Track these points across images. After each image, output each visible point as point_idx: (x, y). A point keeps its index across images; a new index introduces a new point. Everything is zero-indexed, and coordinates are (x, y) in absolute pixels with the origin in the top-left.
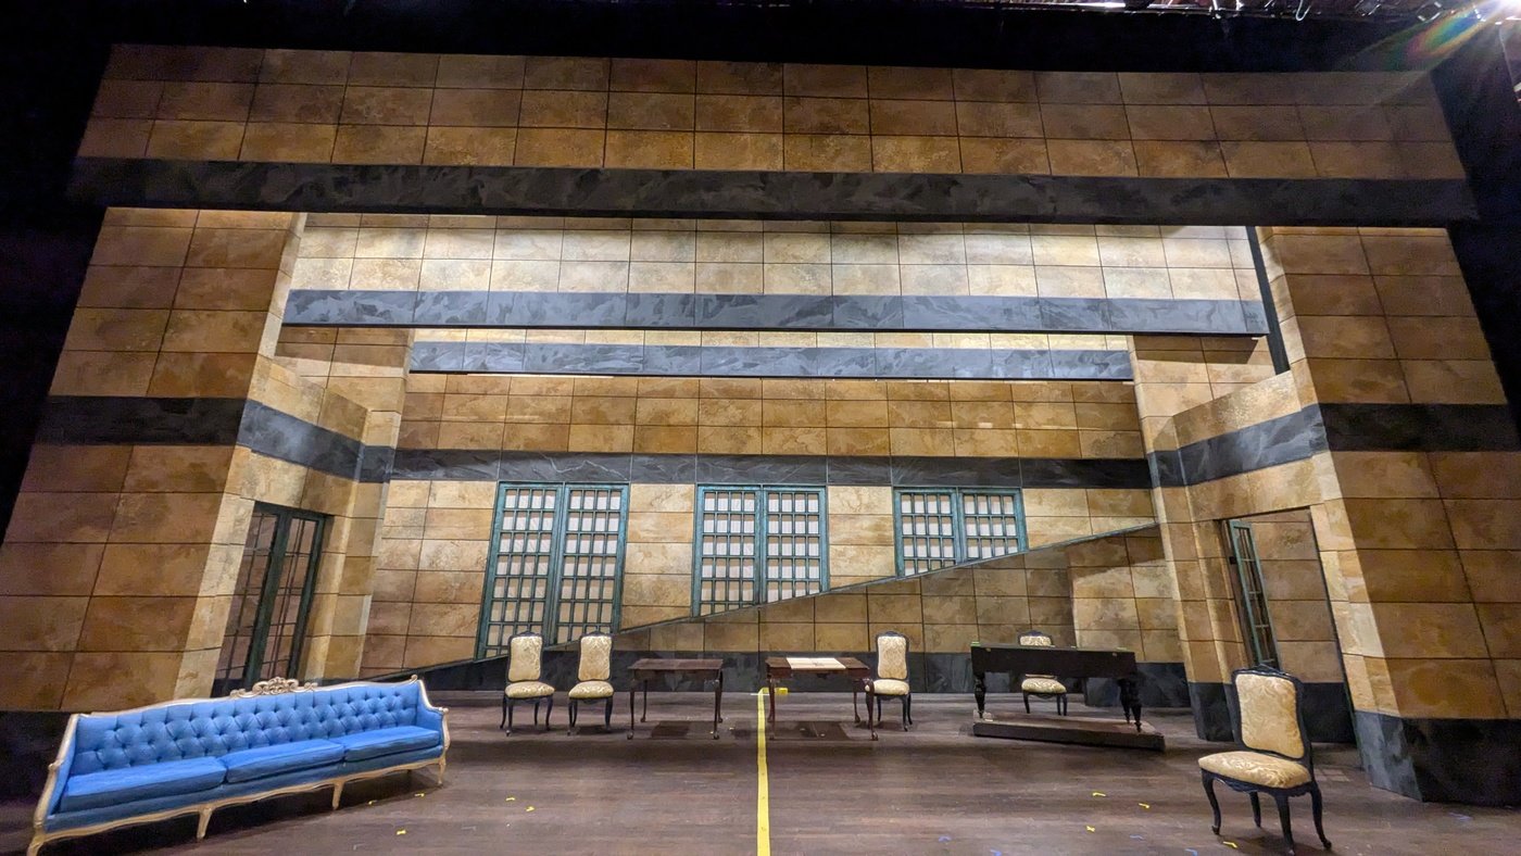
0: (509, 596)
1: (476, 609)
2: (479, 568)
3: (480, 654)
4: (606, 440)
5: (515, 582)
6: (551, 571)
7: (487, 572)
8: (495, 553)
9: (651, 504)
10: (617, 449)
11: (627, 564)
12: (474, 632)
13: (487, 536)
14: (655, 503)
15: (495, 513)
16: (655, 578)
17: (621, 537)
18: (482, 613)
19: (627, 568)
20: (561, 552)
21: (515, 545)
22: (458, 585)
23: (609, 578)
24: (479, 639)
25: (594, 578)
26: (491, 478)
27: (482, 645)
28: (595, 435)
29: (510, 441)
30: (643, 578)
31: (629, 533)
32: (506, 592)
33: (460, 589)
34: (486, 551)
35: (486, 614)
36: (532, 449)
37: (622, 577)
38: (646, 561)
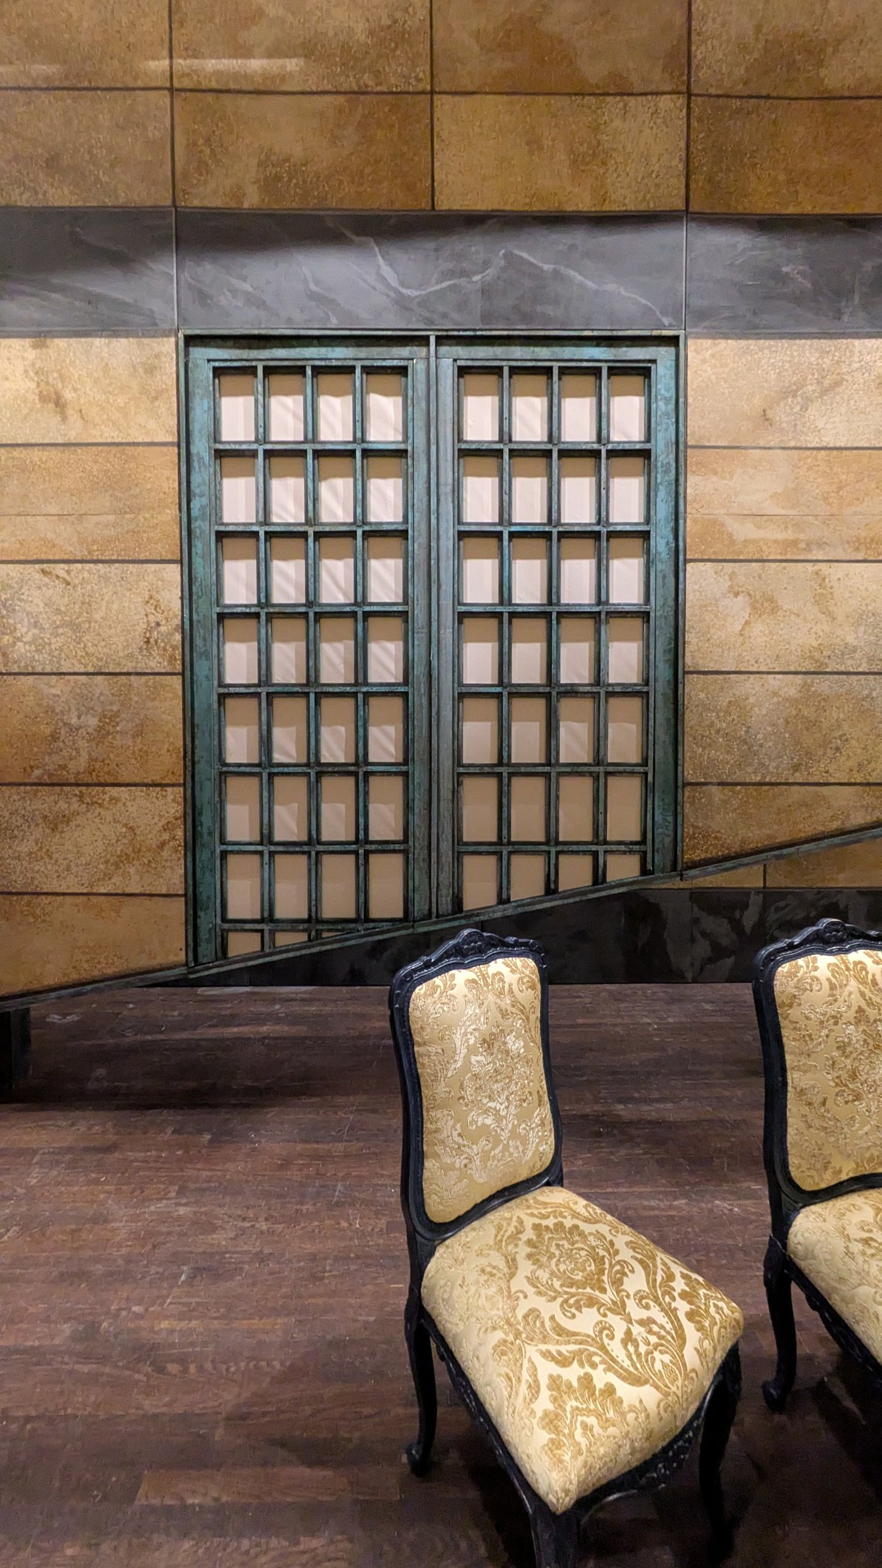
0: (278, 757)
1: (171, 803)
2: (157, 663)
3: (207, 950)
4: (579, 163)
5: (291, 711)
6: (419, 670)
7: (188, 674)
8: (206, 611)
9: (765, 418)
10: (624, 199)
11: (692, 638)
12: (174, 877)
13: (170, 546)
14: (782, 414)
15: (187, 460)
16: (791, 687)
17: (661, 543)
18: (192, 813)
19: (694, 653)
20: (447, 602)
21: (277, 579)
22: (93, 722)
23: (626, 692)
24: (194, 902)
25: (572, 691)
26: (150, 328)
27: (208, 920)
28: (534, 143)
29: (202, 167)
30: (750, 687)
31: (691, 527)
32: (266, 743)
33: (102, 734)
34: (172, 598)
35: (206, 819)
36: (291, 202)
37: (675, 683)
38: (758, 629)
